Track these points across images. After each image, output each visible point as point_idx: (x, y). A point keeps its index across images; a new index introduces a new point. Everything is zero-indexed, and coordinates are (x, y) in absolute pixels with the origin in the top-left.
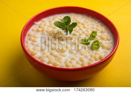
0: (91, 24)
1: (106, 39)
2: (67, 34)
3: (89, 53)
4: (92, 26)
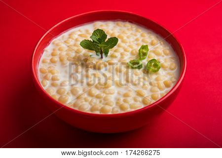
0: (132, 34)
1: (163, 54)
2: (102, 57)
4: (135, 38)
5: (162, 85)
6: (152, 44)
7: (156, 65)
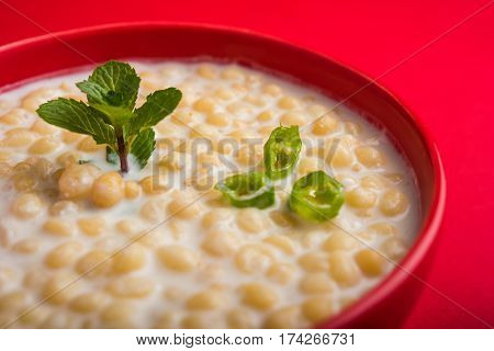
0: (246, 99)
1: (355, 162)
2: (124, 169)
3: (288, 251)
4: (257, 111)
5: (348, 265)
6: (317, 130)
7: (325, 196)
